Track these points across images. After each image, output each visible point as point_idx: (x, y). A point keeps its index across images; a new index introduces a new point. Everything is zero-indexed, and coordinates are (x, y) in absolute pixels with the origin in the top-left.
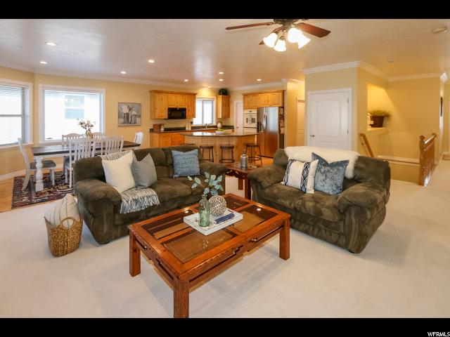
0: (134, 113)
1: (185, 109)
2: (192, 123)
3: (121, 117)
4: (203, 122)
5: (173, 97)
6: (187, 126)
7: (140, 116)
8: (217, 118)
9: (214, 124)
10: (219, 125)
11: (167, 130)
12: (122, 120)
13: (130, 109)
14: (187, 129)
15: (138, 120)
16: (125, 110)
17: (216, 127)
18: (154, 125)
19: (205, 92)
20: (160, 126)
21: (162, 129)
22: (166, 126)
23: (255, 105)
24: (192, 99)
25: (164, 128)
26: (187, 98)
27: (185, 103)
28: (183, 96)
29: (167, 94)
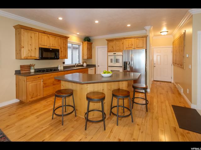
1: (58, 51)
4: (72, 62)
5: (45, 37)
6: (59, 66)
8: (83, 59)
9: (81, 64)
10: (85, 65)
18: (21, 67)
20: (29, 67)
21: (32, 71)
22: (37, 67)
23: (118, 48)
24: (65, 41)
25: (35, 69)
26: (60, 40)
27: (57, 44)
28: (56, 38)
29: (37, 33)
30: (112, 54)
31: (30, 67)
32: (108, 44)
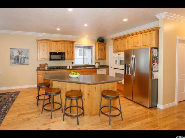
0: (23, 55)
1: (64, 53)
2: (73, 63)
3: (13, 59)
4: (84, 63)
5: (54, 44)
7: (28, 58)
8: (96, 60)
9: (94, 64)
10: (97, 65)
11: (50, 68)
12: (13, 61)
13: (20, 53)
14: (68, 68)
15: (26, 61)
16: (16, 54)
17: (94, 66)
19: (85, 41)
21: (46, 68)
22: (49, 65)
23: (123, 48)
24: (71, 45)
25: (48, 67)
26: (66, 45)
27: (64, 48)
28: (63, 43)
29: (48, 42)
30: (117, 54)
31: (45, 65)
32: (114, 43)
